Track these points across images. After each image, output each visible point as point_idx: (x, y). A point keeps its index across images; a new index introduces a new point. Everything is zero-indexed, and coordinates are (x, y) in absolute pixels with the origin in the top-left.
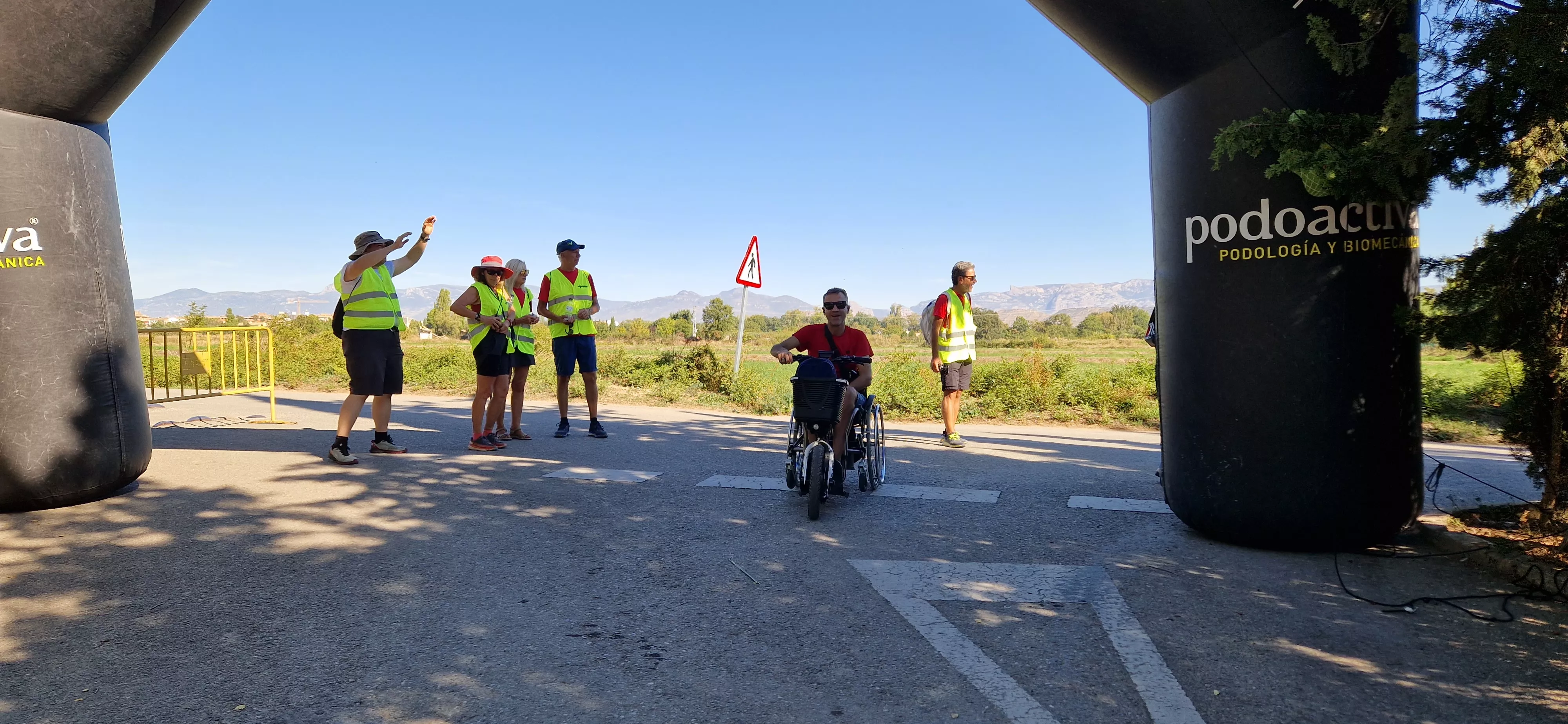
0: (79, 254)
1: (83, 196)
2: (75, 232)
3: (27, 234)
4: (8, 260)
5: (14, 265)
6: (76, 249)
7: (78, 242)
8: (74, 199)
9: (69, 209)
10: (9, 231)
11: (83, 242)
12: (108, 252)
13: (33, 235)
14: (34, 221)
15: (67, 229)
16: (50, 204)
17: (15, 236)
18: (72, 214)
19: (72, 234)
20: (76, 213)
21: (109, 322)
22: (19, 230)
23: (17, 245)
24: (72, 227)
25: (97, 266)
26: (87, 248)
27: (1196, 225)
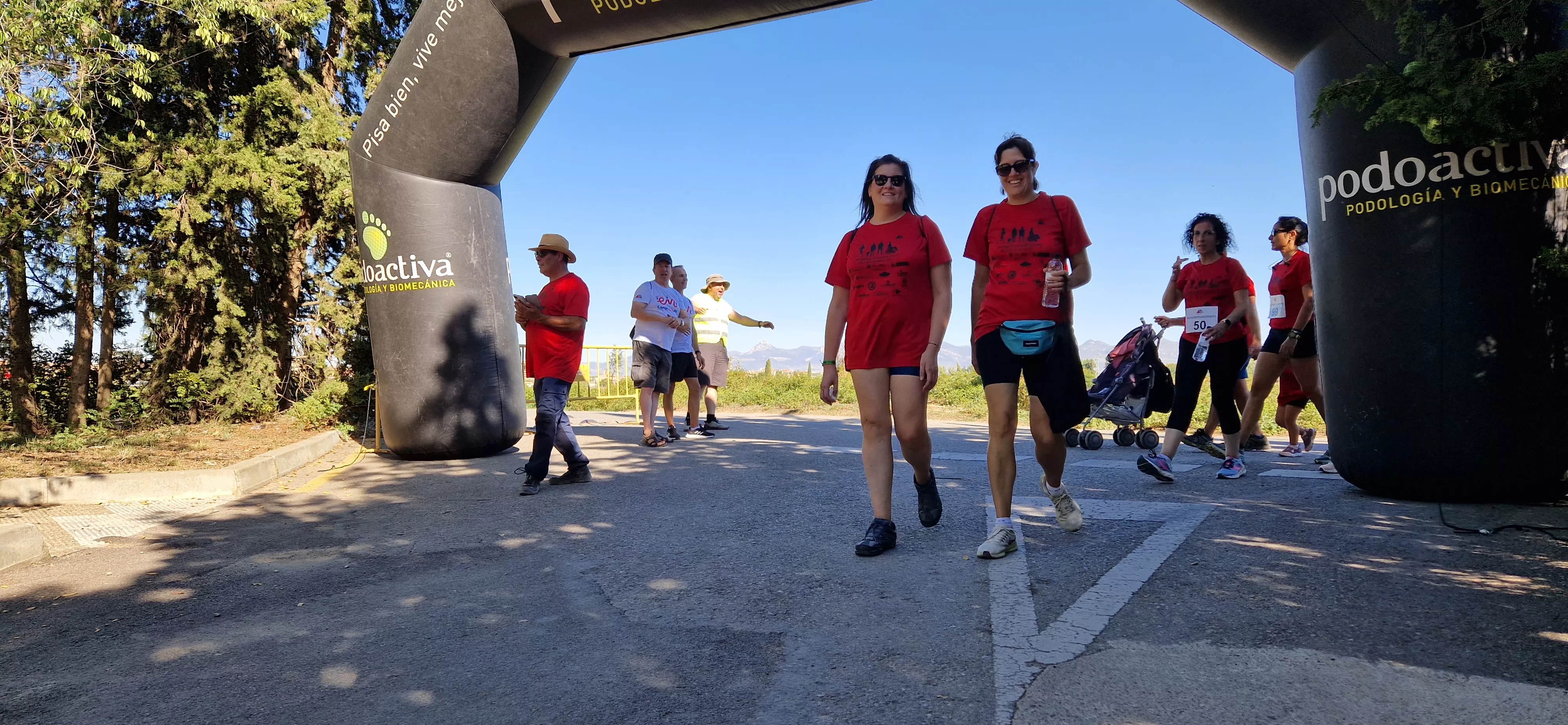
0: (476, 277)
1: (479, 237)
2: (475, 262)
3: (444, 264)
4: (433, 283)
5: (436, 286)
6: (475, 274)
7: (476, 269)
8: (474, 239)
9: (470, 246)
10: (434, 262)
11: (480, 269)
12: (496, 276)
13: (448, 265)
14: (449, 255)
15: (470, 260)
16: (458, 243)
17: (437, 265)
18: (473, 249)
19: (472, 264)
20: (475, 248)
21: (496, 327)
22: (439, 261)
23: (438, 272)
24: (472, 259)
25: (489, 286)
26: (482, 274)
27: (1327, 184)
